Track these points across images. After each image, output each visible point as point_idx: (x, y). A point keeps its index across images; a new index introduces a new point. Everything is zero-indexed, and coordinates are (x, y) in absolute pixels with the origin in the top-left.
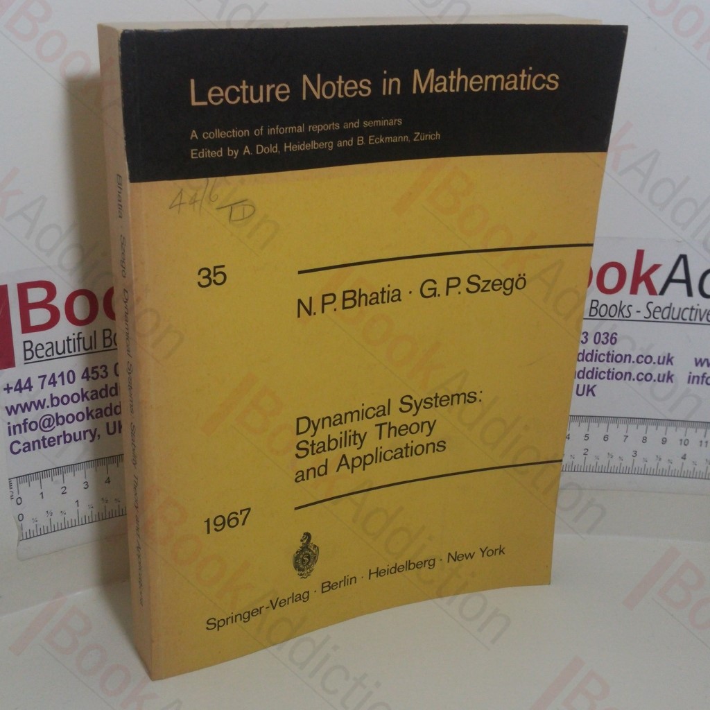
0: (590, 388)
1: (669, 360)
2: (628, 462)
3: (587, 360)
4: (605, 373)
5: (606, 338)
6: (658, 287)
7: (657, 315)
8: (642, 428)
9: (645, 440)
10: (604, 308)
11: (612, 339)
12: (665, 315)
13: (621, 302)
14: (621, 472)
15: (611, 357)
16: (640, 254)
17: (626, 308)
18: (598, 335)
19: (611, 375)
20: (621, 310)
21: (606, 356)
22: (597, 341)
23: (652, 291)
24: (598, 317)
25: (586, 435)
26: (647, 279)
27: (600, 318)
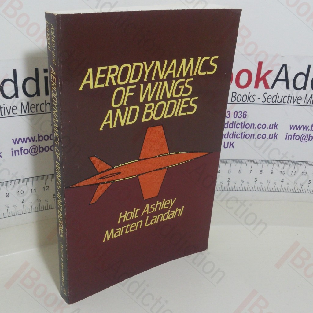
0: (231, 143)
1: (276, 126)
2: (252, 185)
3: (230, 128)
4: (239, 134)
5: (241, 114)
6: (270, 84)
7: (270, 100)
8: (260, 165)
9: (261, 172)
10: (239, 97)
11: (244, 115)
12: (274, 100)
13: (249, 93)
14: (248, 190)
15: (243, 125)
16: (260, 64)
17: (252, 96)
18: (236, 113)
19: (244, 136)
20: (249, 98)
21: (241, 125)
22: (235, 116)
23: (266, 86)
24: (236, 102)
25: (229, 171)
26: (264, 79)
27: (237, 102)
